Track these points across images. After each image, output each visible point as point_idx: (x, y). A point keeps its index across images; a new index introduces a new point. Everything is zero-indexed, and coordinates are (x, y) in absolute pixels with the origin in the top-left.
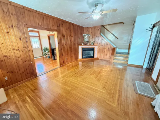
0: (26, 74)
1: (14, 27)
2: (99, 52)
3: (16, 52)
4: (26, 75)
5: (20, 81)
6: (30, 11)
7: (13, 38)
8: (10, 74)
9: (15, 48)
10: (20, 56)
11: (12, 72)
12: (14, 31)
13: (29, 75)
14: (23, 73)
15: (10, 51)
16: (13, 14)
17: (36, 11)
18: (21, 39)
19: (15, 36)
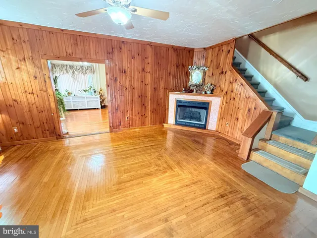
0: (43, 130)
1: (26, 59)
2: (221, 118)
3: (29, 96)
4: (43, 132)
5: (34, 138)
6: (51, 32)
7: (25, 76)
8: (21, 125)
9: (28, 91)
10: (33, 102)
11: (23, 124)
12: (27, 67)
13: (47, 132)
14: (38, 127)
15: (21, 94)
16: (26, 41)
17: (62, 30)
18: (36, 78)
19: (28, 73)
